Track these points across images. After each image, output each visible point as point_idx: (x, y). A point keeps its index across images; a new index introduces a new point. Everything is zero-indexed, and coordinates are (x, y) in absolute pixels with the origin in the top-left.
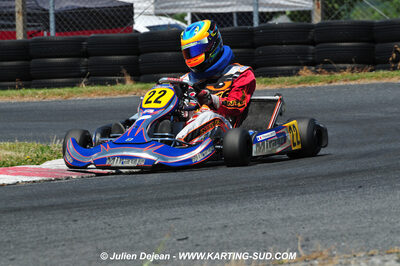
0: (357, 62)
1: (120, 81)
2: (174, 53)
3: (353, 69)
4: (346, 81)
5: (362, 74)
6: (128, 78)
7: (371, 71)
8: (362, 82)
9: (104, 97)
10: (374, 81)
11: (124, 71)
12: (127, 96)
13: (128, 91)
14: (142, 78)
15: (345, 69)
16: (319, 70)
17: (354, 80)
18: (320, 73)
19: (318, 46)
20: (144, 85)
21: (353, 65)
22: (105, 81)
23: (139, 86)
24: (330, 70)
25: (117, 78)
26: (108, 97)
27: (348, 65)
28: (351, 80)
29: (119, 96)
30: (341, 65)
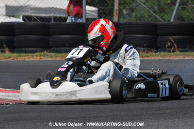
0: (147, 47)
2: (36, 36)
3: (144, 51)
4: (142, 57)
5: (150, 53)
6: (7, 49)
7: (155, 52)
8: (153, 58)
10: (157, 58)
11: (5, 46)
12: (9, 60)
13: (9, 58)
14: (16, 50)
17: (148, 57)
20: (18, 54)
21: (144, 49)
23: (14, 55)
27: (141, 48)
28: (145, 57)
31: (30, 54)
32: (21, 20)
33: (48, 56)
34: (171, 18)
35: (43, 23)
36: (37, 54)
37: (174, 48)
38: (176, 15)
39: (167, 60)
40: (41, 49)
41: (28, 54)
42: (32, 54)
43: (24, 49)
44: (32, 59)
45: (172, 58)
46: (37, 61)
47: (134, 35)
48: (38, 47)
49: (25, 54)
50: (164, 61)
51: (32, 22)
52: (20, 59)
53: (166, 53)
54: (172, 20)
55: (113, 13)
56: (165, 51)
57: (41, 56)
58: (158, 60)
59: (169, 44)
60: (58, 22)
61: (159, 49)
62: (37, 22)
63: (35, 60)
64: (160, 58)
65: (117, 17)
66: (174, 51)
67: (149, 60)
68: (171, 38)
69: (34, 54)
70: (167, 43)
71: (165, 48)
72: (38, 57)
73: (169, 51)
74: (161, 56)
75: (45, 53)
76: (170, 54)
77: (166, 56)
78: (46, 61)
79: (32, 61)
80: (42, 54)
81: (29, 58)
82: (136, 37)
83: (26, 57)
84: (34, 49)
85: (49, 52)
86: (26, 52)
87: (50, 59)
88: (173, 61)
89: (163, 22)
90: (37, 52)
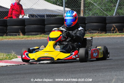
0: (101, 30)
1: (19, 35)
3: (99, 33)
4: (98, 36)
5: (102, 34)
6: (21, 34)
7: (105, 33)
8: (104, 37)
9: (14, 40)
10: (107, 37)
11: (20, 31)
12: (22, 40)
13: (22, 38)
14: (26, 34)
15: (96, 32)
16: (87, 33)
17: (101, 36)
18: (88, 33)
19: (86, 24)
21: (99, 31)
22: (13, 35)
23: (25, 36)
24: (91, 33)
25: (17, 34)
26: (16, 40)
29: (19, 40)
30: (95, 31)
31: (34, 36)
32: (27, 17)
33: (44, 37)
34: (113, 13)
35: (41, 18)
36: (38, 36)
37: (116, 30)
38: (116, 12)
39: (112, 37)
40: (41, 33)
41: (33, 36)
42: (35, 36)
43: (31, 33)
44: (35, 39)
45: (115, 36)
46: (38, 40)
47: (93, 24)
48: (38, 32)
49: (31, 36)
50: (110, 38)
51: (35, 18)
52: (29, 39)
53: (112, 34)
54: (114, 15)
55: (80, 12)
56: (111, 33)
57: (40, 37)
58: (107, 38)
59: (113, 28)
60: (49, 18)
61: (107, 32)
62: (38, 18)
63: (37, 39)
64: (108, 37)
65: (83, 14)
66: (116, 32)
67: (102, 38)
68: (114, 25)
69: (37, 36)
70: (112, 28)
71: (111, 30)
72: (39, 38)
73: (113, 33)
74: (109, 35)
75: (43, 35)
76: (114, 34)
77: (111, 35)
78: (43, 40)
79: (36, 40)
80: (41, 35)
81: (34, 38)
82: (94, 25)
83: (32, 38)
84: (37, 33)
85: (45, 35)
86: (32, 35)
87: (45, 39)
88: (116, 38)
89: (109, 16)
90: (38, 34)
